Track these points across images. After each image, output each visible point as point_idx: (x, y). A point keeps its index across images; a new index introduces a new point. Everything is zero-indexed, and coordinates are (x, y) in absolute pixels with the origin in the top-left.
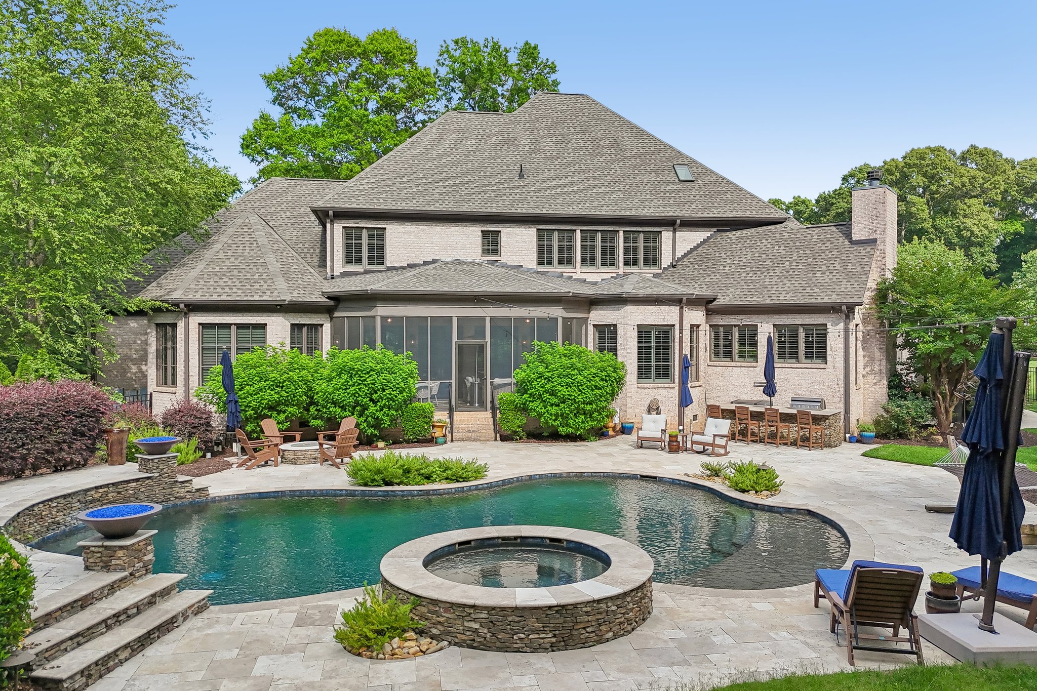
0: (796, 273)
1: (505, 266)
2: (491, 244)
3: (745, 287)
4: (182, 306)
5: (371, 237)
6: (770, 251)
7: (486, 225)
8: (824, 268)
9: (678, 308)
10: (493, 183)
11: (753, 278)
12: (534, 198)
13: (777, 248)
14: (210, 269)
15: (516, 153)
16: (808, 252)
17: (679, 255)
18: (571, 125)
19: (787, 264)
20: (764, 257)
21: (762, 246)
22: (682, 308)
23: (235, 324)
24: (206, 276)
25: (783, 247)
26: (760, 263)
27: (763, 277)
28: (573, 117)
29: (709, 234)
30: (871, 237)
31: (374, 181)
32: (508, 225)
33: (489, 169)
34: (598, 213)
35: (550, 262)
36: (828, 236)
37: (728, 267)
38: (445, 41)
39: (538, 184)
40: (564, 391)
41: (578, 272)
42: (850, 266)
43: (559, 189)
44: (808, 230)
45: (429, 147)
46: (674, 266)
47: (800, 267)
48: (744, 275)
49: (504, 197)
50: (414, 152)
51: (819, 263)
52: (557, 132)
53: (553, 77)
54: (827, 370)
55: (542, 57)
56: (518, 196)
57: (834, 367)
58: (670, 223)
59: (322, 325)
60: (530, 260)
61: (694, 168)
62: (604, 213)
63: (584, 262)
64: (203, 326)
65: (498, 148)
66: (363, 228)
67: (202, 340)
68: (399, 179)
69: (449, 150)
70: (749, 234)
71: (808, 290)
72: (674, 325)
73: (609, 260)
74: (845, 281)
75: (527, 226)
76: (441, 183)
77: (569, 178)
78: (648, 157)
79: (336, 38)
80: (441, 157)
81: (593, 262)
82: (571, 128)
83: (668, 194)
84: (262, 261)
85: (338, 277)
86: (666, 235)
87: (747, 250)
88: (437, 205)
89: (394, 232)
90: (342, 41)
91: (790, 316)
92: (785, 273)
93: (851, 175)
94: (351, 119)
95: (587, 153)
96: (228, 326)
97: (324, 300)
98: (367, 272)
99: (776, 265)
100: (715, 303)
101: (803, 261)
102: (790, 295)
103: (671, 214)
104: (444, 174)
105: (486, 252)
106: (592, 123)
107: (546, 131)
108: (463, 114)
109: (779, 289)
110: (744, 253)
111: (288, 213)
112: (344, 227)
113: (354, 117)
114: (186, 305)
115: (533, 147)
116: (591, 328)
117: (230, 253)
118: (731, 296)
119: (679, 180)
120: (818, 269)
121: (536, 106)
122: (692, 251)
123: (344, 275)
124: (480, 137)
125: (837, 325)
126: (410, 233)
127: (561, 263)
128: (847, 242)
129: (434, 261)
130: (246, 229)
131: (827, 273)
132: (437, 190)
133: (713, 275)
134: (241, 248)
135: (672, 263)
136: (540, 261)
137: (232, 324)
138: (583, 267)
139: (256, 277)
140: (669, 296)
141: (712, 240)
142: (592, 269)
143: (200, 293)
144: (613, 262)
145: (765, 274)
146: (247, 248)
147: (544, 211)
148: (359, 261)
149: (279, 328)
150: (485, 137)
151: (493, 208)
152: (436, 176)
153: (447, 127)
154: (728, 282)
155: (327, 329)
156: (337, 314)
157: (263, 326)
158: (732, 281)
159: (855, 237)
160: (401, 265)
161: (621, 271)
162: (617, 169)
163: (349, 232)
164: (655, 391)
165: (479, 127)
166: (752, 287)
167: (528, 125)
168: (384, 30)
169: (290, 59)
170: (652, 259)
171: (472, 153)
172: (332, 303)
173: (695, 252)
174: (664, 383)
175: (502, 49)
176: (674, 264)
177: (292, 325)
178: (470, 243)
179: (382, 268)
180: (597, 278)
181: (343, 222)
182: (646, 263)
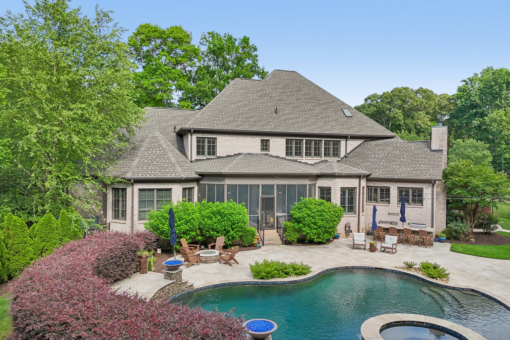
0: (407, 164)
1: (271, 156)
2: (265, 146)
3: (384, 169)
4: (132, 181)
5: (209, 142)
6: (392, 152)
7: (263, 137)
8: (420, 162)
9: (358, 180)
10: (264, 116)
11: (387, 165)
12: (284, 124)
13: (395, 151)
14: (142, 161)
15: (271, 101)
16: (411, 154)
17: (348, 152)
18: (292, 87)
19: (402, 159)
20: (390, 155)
21: (388, 149)
22: (360, 180)
23: (156, 189)
24: (141, 165)
25: (398, 151)
26: (389, 158)
27: (391, 165)
28: (293, 83)
29: (361, 142)
30: (440, 149)
31: (209, 114)
32: (273, 137)
33: (261, 109)
34: (314, 132)
35: (291, 154)
36: (419, 147)
37: (373, 159)
38: (204, 33)
39: (284, 117)
40: (320, 223)
41: (304, 159)
42: (432, 162)
43: (294, 120)
44: (408, 143)
45: (231, 97)
46: (346, 157)
47: (408, 161)
48: (382, 163)
49: (271, 124)
50: (225, 99)
51: (417, 159)
52: (287, 90)
53: (255, 53)
54: (423, 209)
55: (251, 43)
56: (277, 123)
57: (426, 207)
58: (346, 137)
60: (283, 154)
61: (351, 110)
62: (317, 132)
63: (306, 154)
64: (140, 190)
65: (263, 98)
66: (206, 138)
67: (140, 197)
68: (221, 114)
70: (380, 143)
71: (415, 172)
72: (356, 188)
73: (317, 154)
74: (431, 169)
75: (281, 137)
76: (240, 116)
77: (298, 114)
78: (330, 104)
79: (153, 29)
80: (237, 102)
81: (310, 155)
82: (293, 89)
83: (342, 123)
84: (166, 156)
85: (194, 161)
86: (343, 142)
87: (381, 151)
88: (241, 127)
89: (221, 140)
90: (156, 31)
91: (406, 184)
92: (402, 164)
93: (369, 98)
94: (162, 71)
95: (303, 102)
96: (152, 190)
97: (197, 176)
98: (207, 159)
99: (397, 159)
100: (370, 176)
101: (409, 158)
102: (406, 174)
103: (346, 133)
104: (241, 111)
105: (262, 149)
107: (282, 90)
108: (243, 80)
109: (401, 171)
110: (380, 152)
111: (158, 126)
112: (197, 137)
113: (164, 70)
114: (134, 180)
115: (278, 98)
116: (317, 188)
117: (150, 153)
118: (378, 173)
119: (346, 116)
120: (417, 162)
121: (275, 77)
122: (354, 150)
123: (197, 160)
124: (253, 92)
125: (428, 188)
126: (228, 140)
127: (296, 154)
128: (428, 150)
129: (239, 154)
131: (422, 165)
132: (240, 120)
133: (366, 162)
134: (155, 149)
135: (345, 156)
136: (287, 154)
137: (154, 189)
138: (307, 157)
139: (166, 165)
140: (355, 175)
141: (362, 145)
142: (310, 158)
143: (140, 174)
144: (319, 155)
145: (392, 163)
146: (158, 150)
148: (203, 154)
149: (178, 190)
151: (267, 130)
152: (237, 112)
153: (237, 86)
154: (375, 166)
155: (196, 189)
156: (201, 182)
157: (170, 190)
158: (377, 166)
159: (432, 149)
160: (224, 156)
161: (323, 159)
162: (318, 110)
163: (199, 139)
164: (348, 218)
165: (251, 87)
166: (387, 169)
167: (273, 86)
168: (176, 26)
169: (129, 38)
170: (336, 153)
171: (251, 100)
172: (200, 177)
173: (355, 151)
174: (351, 215)
175: (233, 38)
176: (346, 156)
177: (183, 189)
178: (256, 146)
179: (214, 157)
180: (312, 162)
181: (197, 134)
182: (334, 155)
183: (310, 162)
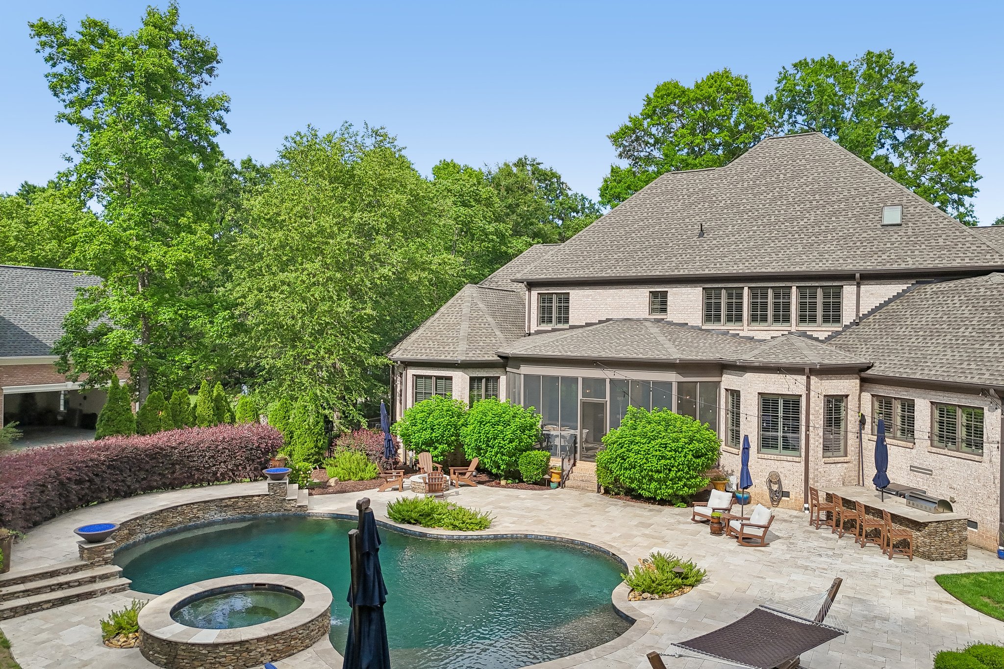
0: (965, 341)
1: (671, 323)
2: (660, 303)
3: (906, 355)
4: (399, 362)
5: (559, 301)
6: (954, 312)
7: (653, 286)
9: (805, 377)
10: (671, 245)
11: (920, 344)
12: (703, 259)
13: (963, 308)
15: (708, 210)
17: (864, 310)
18: (783, 172)
19: (962, 329)
20: (945, 318)
21: (950, 304)
22: (808, 378)
23: (434, 376)
24: (420, 340)
25: (970, 307)
26: (937, 326)
27: (929, 344)
28: (790, 163)
29: (905, 287)
32: (674, 286)
33: (673, 231)
35: (718, 319)
37: (903, 329)
38: (784, 68)
39: (714, 242)
41: (745, 329)
43: (733, 246)
45: (629, 214)
46: (857, 324)
47: (973, 334)
48: (913, 340)
49: (674, 259)
50: (614, 220)
52: (764, 181)
54: (983, 464)
56: (688, 256)
57: (991, 461)
58: (849, 277)
59: (499, 377)
60: (696, 317)
63: (754, 319)
64: (418, 377)
65: (693, 207)
66: (553, 293)
67: (415, 386)
68: (588, 249)
69: (645, 214)
71: (965, 364)
72: (800, 396)
73: (782, 316)
75: (693, 285)
76: (622, 250)
77: (751, 233)
78: (857, 200)
80: (633, 223)
81: (764, 319)
82: (781, 175)
83: (858, 244)
84: (459, 327)
85: (534, 334)
86: (849, 291)
87: (934, 309)
89: (576, 295)
90: (668, 95)
92: (953, 341)
95: (785, 202)
96: (430, 377)
97: (496, 358)
98: (554, 330)
99: (950, 330)
101: (981, 326)
102: (941, 368)
103: (850, 267)
105: (652, 311)
106: (808, 167)
108: (675, 175)
109: (937, 360)
110: (929, 312)
112: (538, 294)
114: (401, 362)
115: (729, 201)
116: (723, 392)
117: (441, 321)
118: (887, 365)
119: (882, 225)
120: (990, 338)
122: (881, 306)
123: (538, 332)
125: (994, 411)
126: (588, 296)
127: (729, 319)
129: (608, 320)
130: (459, 302)
132: (615, 257)
133: (885, 337)
134: (450, 316)
135: (855, 320)
136: (708, 318)
137: (432, 376)
138: (752, 324)
141: (908, 294)
142: (762, 326)
143: (411, 353)
144: (787, 319)
145: (934, 340)
147: (707, 272)
148: (549, 321)
149: (460, 380)
150: (686, 197)
151: (657, 272)
152: (621, 242)
153: (654, 191)
154: (894, 347)
155: (503, 380)
156: (509, 370)
157: (450, 378)
158: (898, 346)
160: (581, 324)
161: (794, 329)
163: (543, 297)
164: (777, 463)
165: (685, 186)
166: (912, 355)
169: (630, 117)
170: (833, 314)
171: (665, 215)
173: (885, 308)
174: (788, 456)
175: (840, 63)
176: (858, 321)
177: (470, 377)
178: (639, 304)
179: (566, 326)
180: (766, 336)
181: (538, 289)
182: (826, 320)
183: (759, 336)
